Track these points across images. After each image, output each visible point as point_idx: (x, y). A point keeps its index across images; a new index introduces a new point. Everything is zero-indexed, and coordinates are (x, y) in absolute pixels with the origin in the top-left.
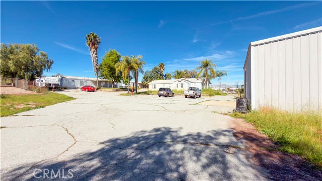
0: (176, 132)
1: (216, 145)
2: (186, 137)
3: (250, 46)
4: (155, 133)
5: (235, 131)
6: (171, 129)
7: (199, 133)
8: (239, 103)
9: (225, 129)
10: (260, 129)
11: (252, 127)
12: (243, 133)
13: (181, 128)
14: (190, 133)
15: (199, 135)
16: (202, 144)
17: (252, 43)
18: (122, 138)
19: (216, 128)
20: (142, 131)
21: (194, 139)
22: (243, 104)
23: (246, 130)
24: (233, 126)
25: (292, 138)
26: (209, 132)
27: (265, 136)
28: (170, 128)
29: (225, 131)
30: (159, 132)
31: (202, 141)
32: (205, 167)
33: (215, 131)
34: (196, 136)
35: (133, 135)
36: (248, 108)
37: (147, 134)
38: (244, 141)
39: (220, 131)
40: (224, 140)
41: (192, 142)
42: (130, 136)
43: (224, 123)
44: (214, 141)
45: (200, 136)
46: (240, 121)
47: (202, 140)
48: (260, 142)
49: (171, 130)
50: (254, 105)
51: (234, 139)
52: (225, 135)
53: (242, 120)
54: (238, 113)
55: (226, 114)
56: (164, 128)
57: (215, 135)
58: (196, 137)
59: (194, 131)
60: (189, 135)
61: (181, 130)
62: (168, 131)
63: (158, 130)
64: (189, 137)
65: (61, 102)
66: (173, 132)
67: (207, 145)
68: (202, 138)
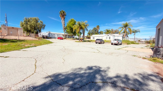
0: (105, 71)
2: (115, 79)
7: (126, 75)
9: (150, 72)
13: (109, 68)
14: (119, 75)
15: (126, 77)
16: (133, 89)
20: (79, 69)
21: (123, 82)
24: (157, 70)
26: (135, 75)
28: (100, 68)
29: (151, 75)
31: (132, 86)
33: (141, 74)
34: (124, 78)
35: (72, 72)
37: (83, 72)
39: (146, 75)
41: (122, 85)
42: (70, 72)
43: (146, 66)
44: (145, 88)
45: (129, 79)
47: (131, 84)
52: (153, 80)
54: (156, 58)
55: (145, 58)
56: (95, 66)
58: (124, 80)
59: (122, 73)
60: (117, 77)
63: (90, 68)
64: (118, 79)
65: (46, 44)
66: (102, 71)
68: (130, 82)
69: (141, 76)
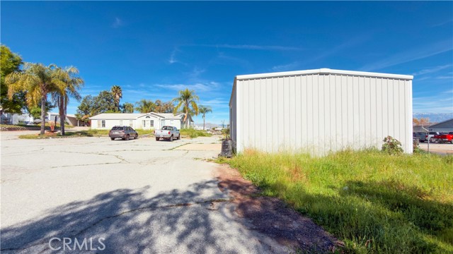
0: (140, 194)
1: (198, 203)
2: (156, 200)
3: (235, 80)
4: (100, 203)
5: (220, 181)
6: (131, 190)
7: (174, 191)
8: (225, 146)
9: (209, 179)
10: (245, 175)
11: (237, 173)
12: (228, 182)
13: (148, 187)
14: (162, 193)
15: (175, 193)
16: (179, 205)
17: (238, 77)
18: (20, 226)
19: (198, 180)
20: (71, 204)
21: (168, 200)
22: (228, 148)
23: (231, 178)
24: (218, 174)
25: (271, 180)
26: (190, 186)
27: (249, 182)
28: (128, 190)
29: (209, 182)
30: (109, 200)
32: (181, 237)
33: (196, 184)
34: (170, 195)
35: (47, 215)
36: (234, 151)
37: (82, 207)
38: (229, 191)
39: (203, 183)
40: (206, 194)
41: (165, 204)
42: (41, 218)
43: (208, 172)
44: (196, 198)
45: (177, 195)
46: (225, 167)
47: (179, 199)
48: (245, 190)
49: (131, 192)
50: (239, 148)
51: (219, 191)
52: (208, 187)
53: (228, 166)
54: (224, 158)
55: (210, 160)
56: (117, 191)
57: (197, 189)
58: (170, 197)
59: (167, 189)
60: (160, 196)
61: (148, 190)
62: (125, 196)
64: (160, 198)
67: (185, 205)
68: (178, 197)
69: (196, 186)
